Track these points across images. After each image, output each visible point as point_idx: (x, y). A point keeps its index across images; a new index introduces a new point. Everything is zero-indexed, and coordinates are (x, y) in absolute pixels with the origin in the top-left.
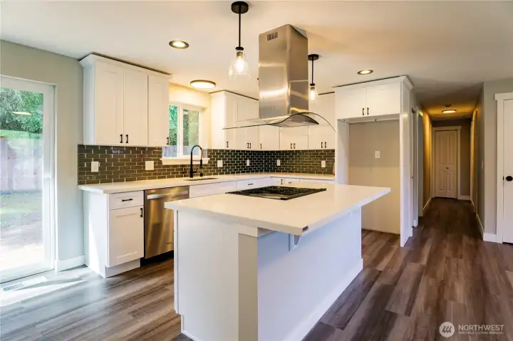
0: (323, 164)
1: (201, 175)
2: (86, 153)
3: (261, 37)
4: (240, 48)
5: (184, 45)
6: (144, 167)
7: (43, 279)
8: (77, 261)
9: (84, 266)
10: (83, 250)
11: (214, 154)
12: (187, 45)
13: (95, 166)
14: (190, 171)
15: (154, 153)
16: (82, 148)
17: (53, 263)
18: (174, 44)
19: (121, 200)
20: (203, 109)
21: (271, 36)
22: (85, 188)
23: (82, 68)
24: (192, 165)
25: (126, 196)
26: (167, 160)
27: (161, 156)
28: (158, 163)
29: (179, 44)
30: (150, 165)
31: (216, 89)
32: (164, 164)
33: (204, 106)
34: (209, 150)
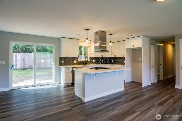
1: (88, 64)
2: (61, 59)
3: (95, 33)
4: (87, 38)
6: (73, 62)
7: (52, 85)
8: (59, 82)
9: (60, 84)
10: (60, 81)
11: (92, 59)
13: (63, 62)
14: (85, 63)
15: (76, 58)
16: (60, 58)
17: (54, 82)
18: (78, 35)
19: (67, 69)
20: (89, 47)
21: (96, 33)
22: (61, 66)
23: (60, 40)
24: (85, 61)
25: (68, 68)
26: (79, 60)
27: (77, 59)
28: (77, 61)
30: (75, 62)
31: (92, 41)
32: (78, 61)
33: (89, 46)
34: (90, 58)
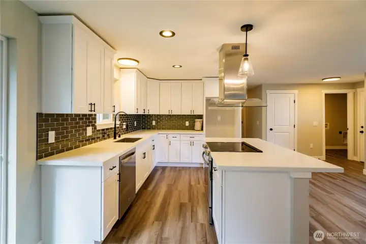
0: (187, 124)
5: (171, 34)
6: (86, 133)
12: (174, 34)
13: (52, 136)
16: (41, 117)
18: (164, 34)
19: (109, 169)
26: (99, 125)
27: (95, 122)
29: (167, 33)
